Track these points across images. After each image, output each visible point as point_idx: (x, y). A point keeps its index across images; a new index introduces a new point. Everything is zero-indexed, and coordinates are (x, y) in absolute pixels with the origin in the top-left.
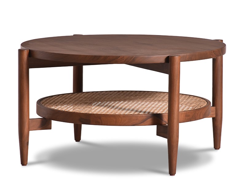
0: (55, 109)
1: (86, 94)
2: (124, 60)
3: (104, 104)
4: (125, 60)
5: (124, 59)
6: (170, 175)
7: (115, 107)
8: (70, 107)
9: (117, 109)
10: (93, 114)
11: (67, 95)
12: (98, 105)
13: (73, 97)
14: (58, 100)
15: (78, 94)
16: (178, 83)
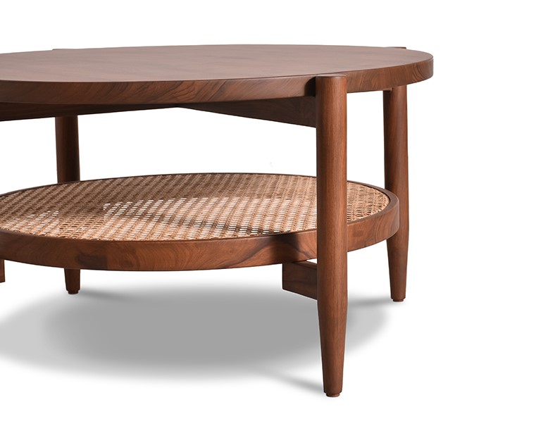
0: (13, 229)
1: (88, 185)
2: (196, 92)
3: (136, 211)
4: (199, 92)
5: (194, 89)
6: (328, 395)
7: (167, 218)
8: (50, 223)
9: (173, 225)
10: (115, 242)
11: (42, 189)
12: (124, 215)
13: (58, 194)
14: (20, 205)
15: (68, 186)
16: (343, 149)
